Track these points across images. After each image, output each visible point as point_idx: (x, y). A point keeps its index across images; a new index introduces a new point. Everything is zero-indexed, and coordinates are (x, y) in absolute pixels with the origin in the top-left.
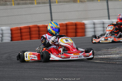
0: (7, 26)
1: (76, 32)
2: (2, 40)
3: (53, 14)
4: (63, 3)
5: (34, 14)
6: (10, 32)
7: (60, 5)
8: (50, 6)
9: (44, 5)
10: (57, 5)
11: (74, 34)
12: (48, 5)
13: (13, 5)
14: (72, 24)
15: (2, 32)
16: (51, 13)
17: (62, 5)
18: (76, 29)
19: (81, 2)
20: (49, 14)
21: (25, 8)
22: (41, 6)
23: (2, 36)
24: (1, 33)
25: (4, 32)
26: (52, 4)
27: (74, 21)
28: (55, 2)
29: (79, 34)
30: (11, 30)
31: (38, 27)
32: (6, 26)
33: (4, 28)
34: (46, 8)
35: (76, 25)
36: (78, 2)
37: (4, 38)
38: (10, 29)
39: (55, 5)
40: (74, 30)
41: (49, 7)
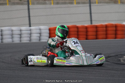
0: (46, 26)
1: (116, 34)
2: (40, 39)
3: (92, 14)
4: (104, 4)
5: (73, 14)
6: (48, 31)
7: (100, 5)
8: (90, 6)
9: (84, 5)
10: (97, 5)
11: (114, 36)
12: (88, 5)
13: (52, 5)
14: (112, 26)
15: (41, 32)
16: (91, 13)
17: (102, 5)
18: (116, 30)
19: (121, 4)
20: (89, 15)
21: (64, 7)
22: (80, 6)
23: (40, 36)
24: (39, 32)
25: (43, 31)
26: (92, 5)
27: (114, 23)
28: (95, 3)
29: (119, 36)
30: (50, 30)
31: (77, 27)
32: (44, 26)
33: (42, 27)
34: (86, 8)
35: (116, 26)
36: (119, 3)
37: (42, 37)
38: (48, 29)
39: (96, 6)
40: (114, 32)
41: (88, 8)
